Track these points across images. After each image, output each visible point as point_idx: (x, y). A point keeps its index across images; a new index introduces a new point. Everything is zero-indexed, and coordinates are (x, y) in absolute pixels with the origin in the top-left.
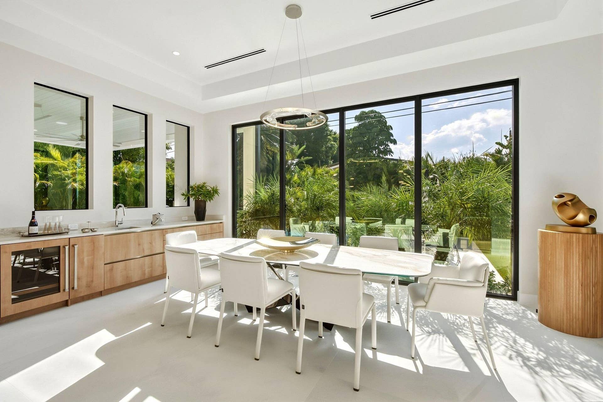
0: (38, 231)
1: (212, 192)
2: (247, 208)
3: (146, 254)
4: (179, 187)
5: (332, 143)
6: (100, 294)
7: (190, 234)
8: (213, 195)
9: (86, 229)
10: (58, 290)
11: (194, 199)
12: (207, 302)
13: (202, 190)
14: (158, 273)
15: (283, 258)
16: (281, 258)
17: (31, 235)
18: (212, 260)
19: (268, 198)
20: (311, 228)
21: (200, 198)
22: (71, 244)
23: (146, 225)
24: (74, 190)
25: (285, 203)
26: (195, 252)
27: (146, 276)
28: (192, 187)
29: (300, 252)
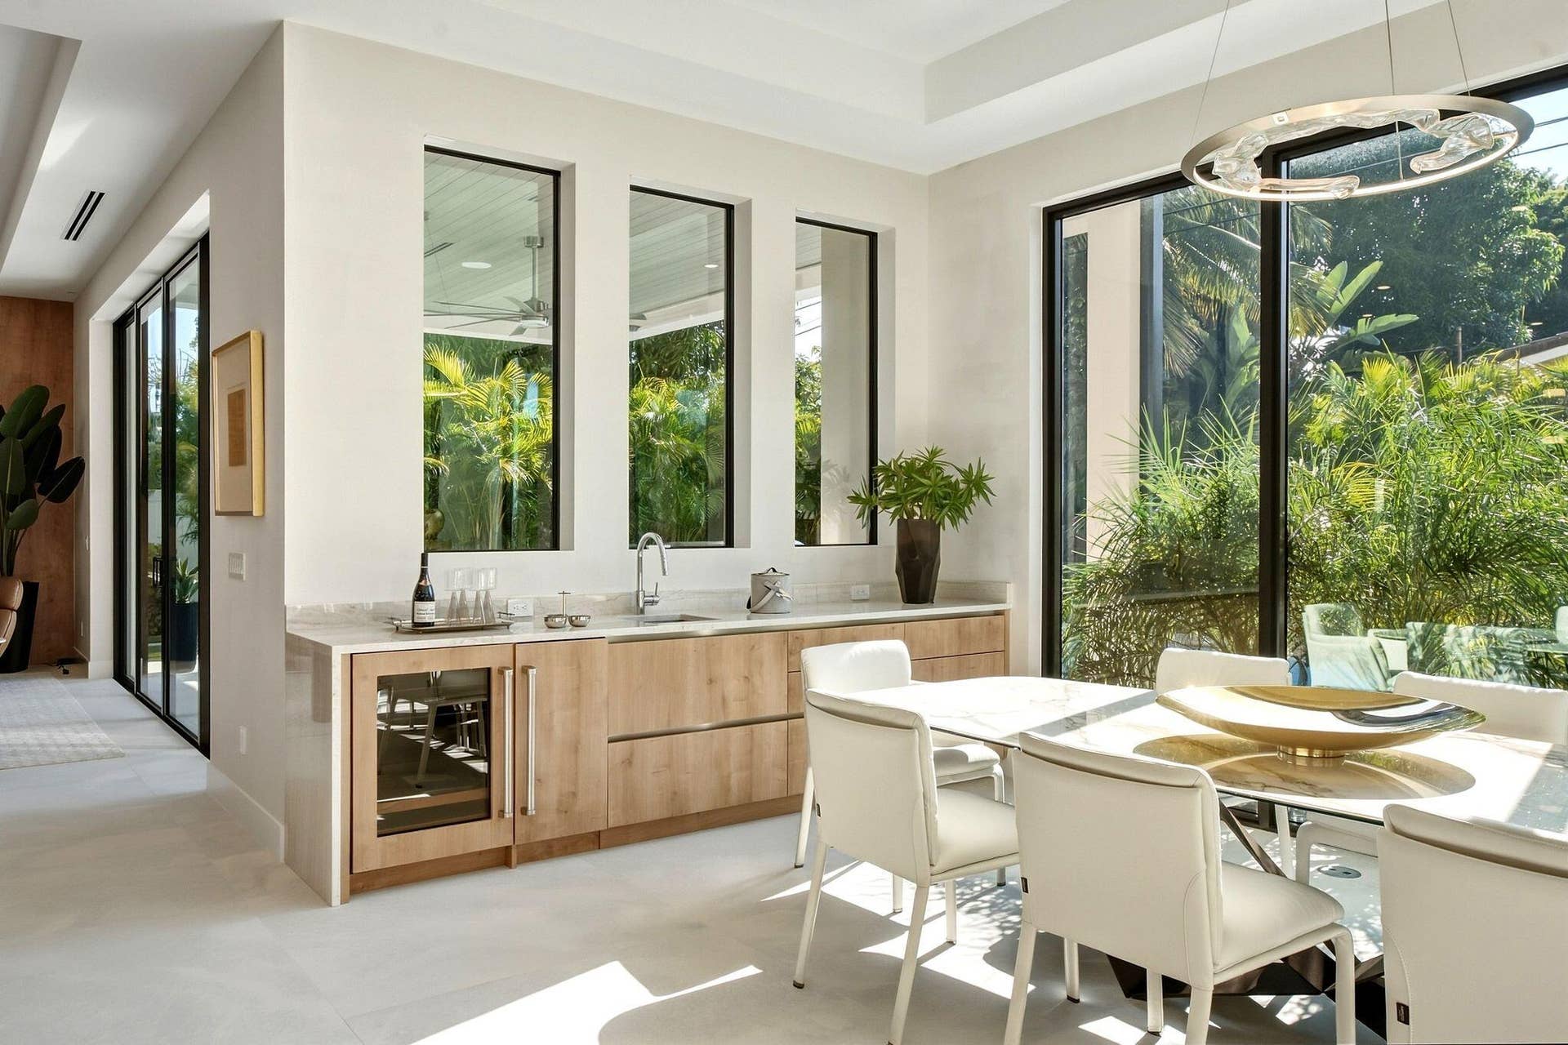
0: (434, 616)
1: (962, 486)
2: (1107, 554)
3: (732, 718)
4: (837, 470)
5: (1533, 234)
6: (596, 841)
7: (885, 653)
8: (969, 500)
9: (558, 616)
10: (483, 810)
11: (894, 515)
12: (952, 926)
13: (924, 481)
14: (770, 789)
15: (1289, 783)
16: (1284, 779)
17: (421, 628)
18: (970, 760)
19: (1204, 512)
20: (1419, 654)
21: (915, 514)
22: (519, 665)
23: (731, 611)
24: (507, 488)
25: (1287, 534)
26: (917, 723)
27: (734, 800)
28: (886, 469)
29: (1370, 760)
